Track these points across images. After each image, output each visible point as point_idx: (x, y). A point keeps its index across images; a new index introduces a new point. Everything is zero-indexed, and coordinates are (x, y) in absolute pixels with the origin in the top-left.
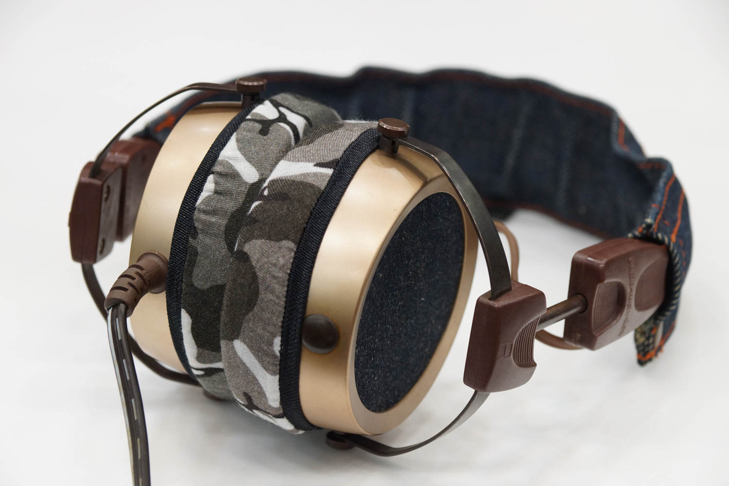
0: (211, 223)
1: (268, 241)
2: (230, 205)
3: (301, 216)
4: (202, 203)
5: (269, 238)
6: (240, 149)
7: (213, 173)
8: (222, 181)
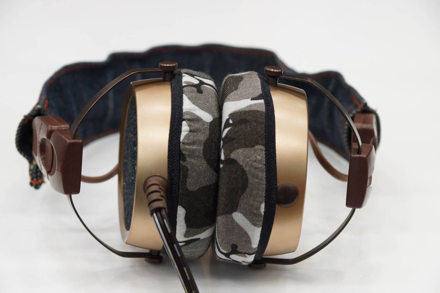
0: (193, 150)
1: (246, 149)
2: (202, 137)
3: (261, 129)
4: (184, 138)
5: (246, 146)
6: (194, 103)
7: (184, 120)
8: (192, 124)
